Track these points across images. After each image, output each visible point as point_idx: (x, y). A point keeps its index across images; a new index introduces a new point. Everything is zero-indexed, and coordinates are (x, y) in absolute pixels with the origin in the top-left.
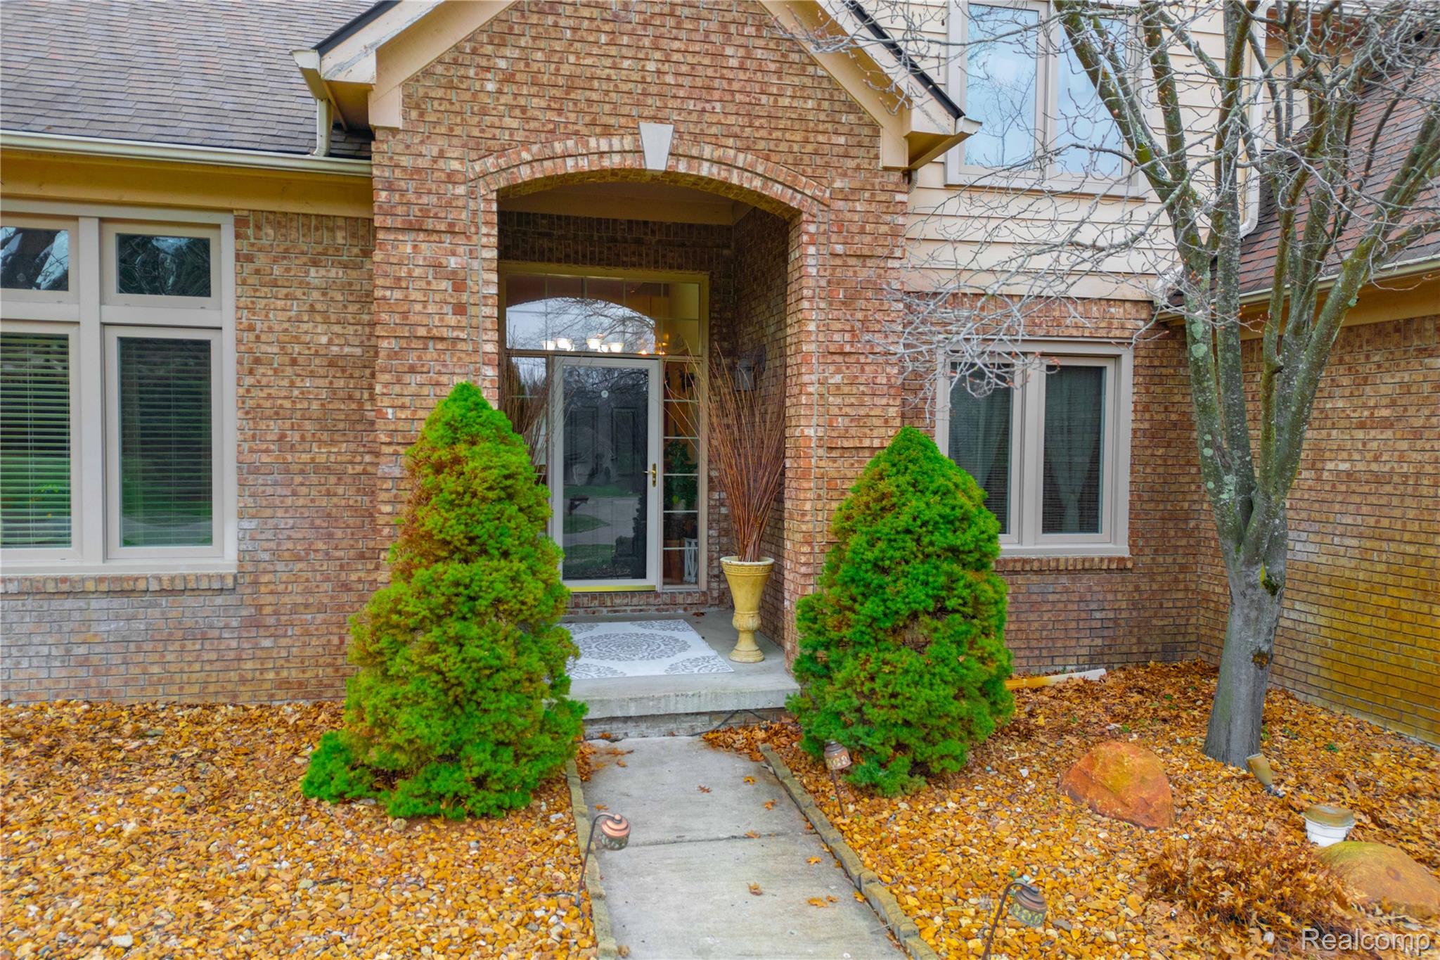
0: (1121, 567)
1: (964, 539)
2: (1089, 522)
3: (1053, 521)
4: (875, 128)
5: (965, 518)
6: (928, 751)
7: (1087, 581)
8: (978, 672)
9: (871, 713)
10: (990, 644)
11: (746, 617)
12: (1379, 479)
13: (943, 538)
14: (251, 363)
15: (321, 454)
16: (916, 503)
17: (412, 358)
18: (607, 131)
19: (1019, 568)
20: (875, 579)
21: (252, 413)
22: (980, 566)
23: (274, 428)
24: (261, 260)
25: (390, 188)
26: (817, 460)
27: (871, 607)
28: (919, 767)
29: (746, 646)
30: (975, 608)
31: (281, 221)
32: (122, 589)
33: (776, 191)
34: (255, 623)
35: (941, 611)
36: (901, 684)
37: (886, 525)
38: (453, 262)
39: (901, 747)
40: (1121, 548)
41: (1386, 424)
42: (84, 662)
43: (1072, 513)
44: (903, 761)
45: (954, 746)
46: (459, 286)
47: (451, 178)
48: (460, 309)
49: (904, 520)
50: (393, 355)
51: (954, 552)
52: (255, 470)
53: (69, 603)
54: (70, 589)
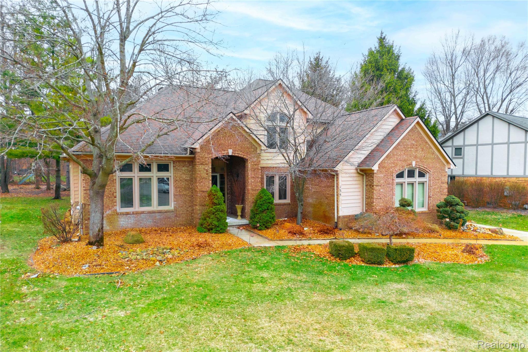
0: (289, 204)
1: (270, 201)
2: (285, 198)
3: (280, 198)
4: (257, 148)
5: (270, 199)
6: (266, 225)
7: (285, 206)
8: (272, 216)
9: (261, 221)
10: (273, 213)
11: (239, 213)
12: (317, 192)
13: (268, 201)
14: (175, 181)
15: (184, 193)
16: (265, 197)
17: (201, 181)
18: (224, 150)
19: (276, 205)
20: (261, 206)
21: (176, 188)
22: (272, 204)
23: (178, 189)
24: (177, 167)
25: (199, 159)
26: (251, 191)
27: (260, 209)
28: (266, 227)
29: (239, 217)
30: (272, 209)
31: (179, 161)
32: (160, 212)
33: (245, 157)
34: (176, 216)
35: (268, 209)
36: (264, 217)
37: (261, 200)
38: (206, 168)
39: (264, 225)
40: (289, 201)
41: (317, 185)
42: (155, 222)
43: (283, 196)
44: (264, 226)
45: (269, 224)
46: (207, 171)
47: (206, 158)
48: (207, 174)
49: (264, 199)
50: (199, 180)
51: (269, 202)
52: (176, 195)
53: (153, 214)
54: (154, 212)
